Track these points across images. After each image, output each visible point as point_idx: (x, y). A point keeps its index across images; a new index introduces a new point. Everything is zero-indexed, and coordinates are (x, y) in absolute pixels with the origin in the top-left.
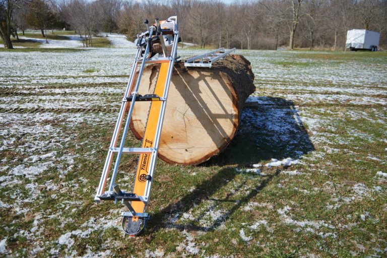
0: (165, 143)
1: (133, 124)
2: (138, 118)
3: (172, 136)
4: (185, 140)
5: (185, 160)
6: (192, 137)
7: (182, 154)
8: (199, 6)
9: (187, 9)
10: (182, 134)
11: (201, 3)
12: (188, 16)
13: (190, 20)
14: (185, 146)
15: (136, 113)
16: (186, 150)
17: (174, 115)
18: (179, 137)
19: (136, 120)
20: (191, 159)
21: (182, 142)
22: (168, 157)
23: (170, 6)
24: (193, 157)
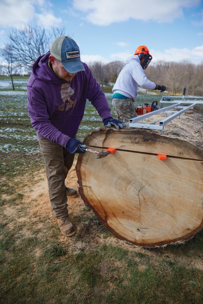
0: (115, 216)
1: (82, 190)
2: (88, 184)
3: (123, 211)
4: (138, 219)
5: (135, 239)
6: (146, 217)
7: (132, 232)
8: (175, 66)
9: (167, 68)
10: (135, 212)
11: (176, 63)
12: (167, 73)
13: (168, 75)
14: (137, 225)
15: (87, 179)
16: (138, 229)
17: (128, 189)
18: (131, 214)
19: (86, 186)
20: (143, 240)
21: (134, 220)
22: (117, 231)
23: (155, 66)
24: (145, 238)
